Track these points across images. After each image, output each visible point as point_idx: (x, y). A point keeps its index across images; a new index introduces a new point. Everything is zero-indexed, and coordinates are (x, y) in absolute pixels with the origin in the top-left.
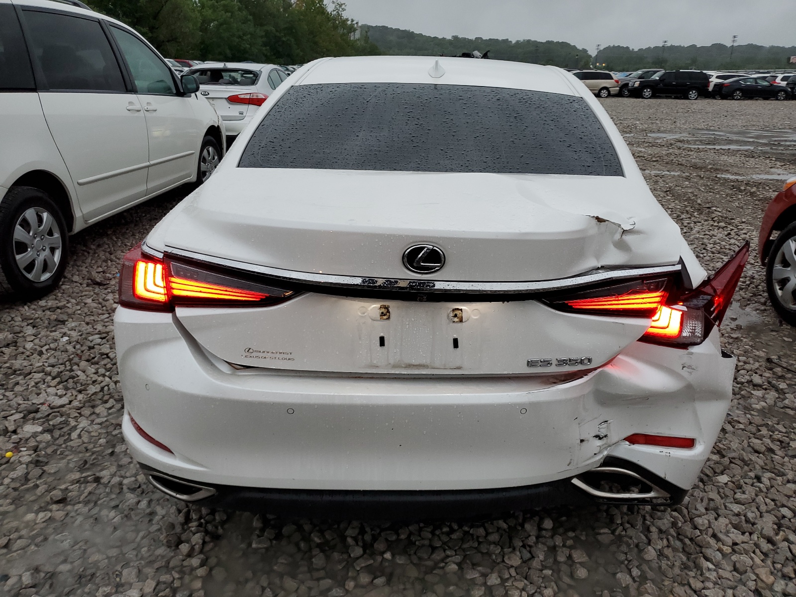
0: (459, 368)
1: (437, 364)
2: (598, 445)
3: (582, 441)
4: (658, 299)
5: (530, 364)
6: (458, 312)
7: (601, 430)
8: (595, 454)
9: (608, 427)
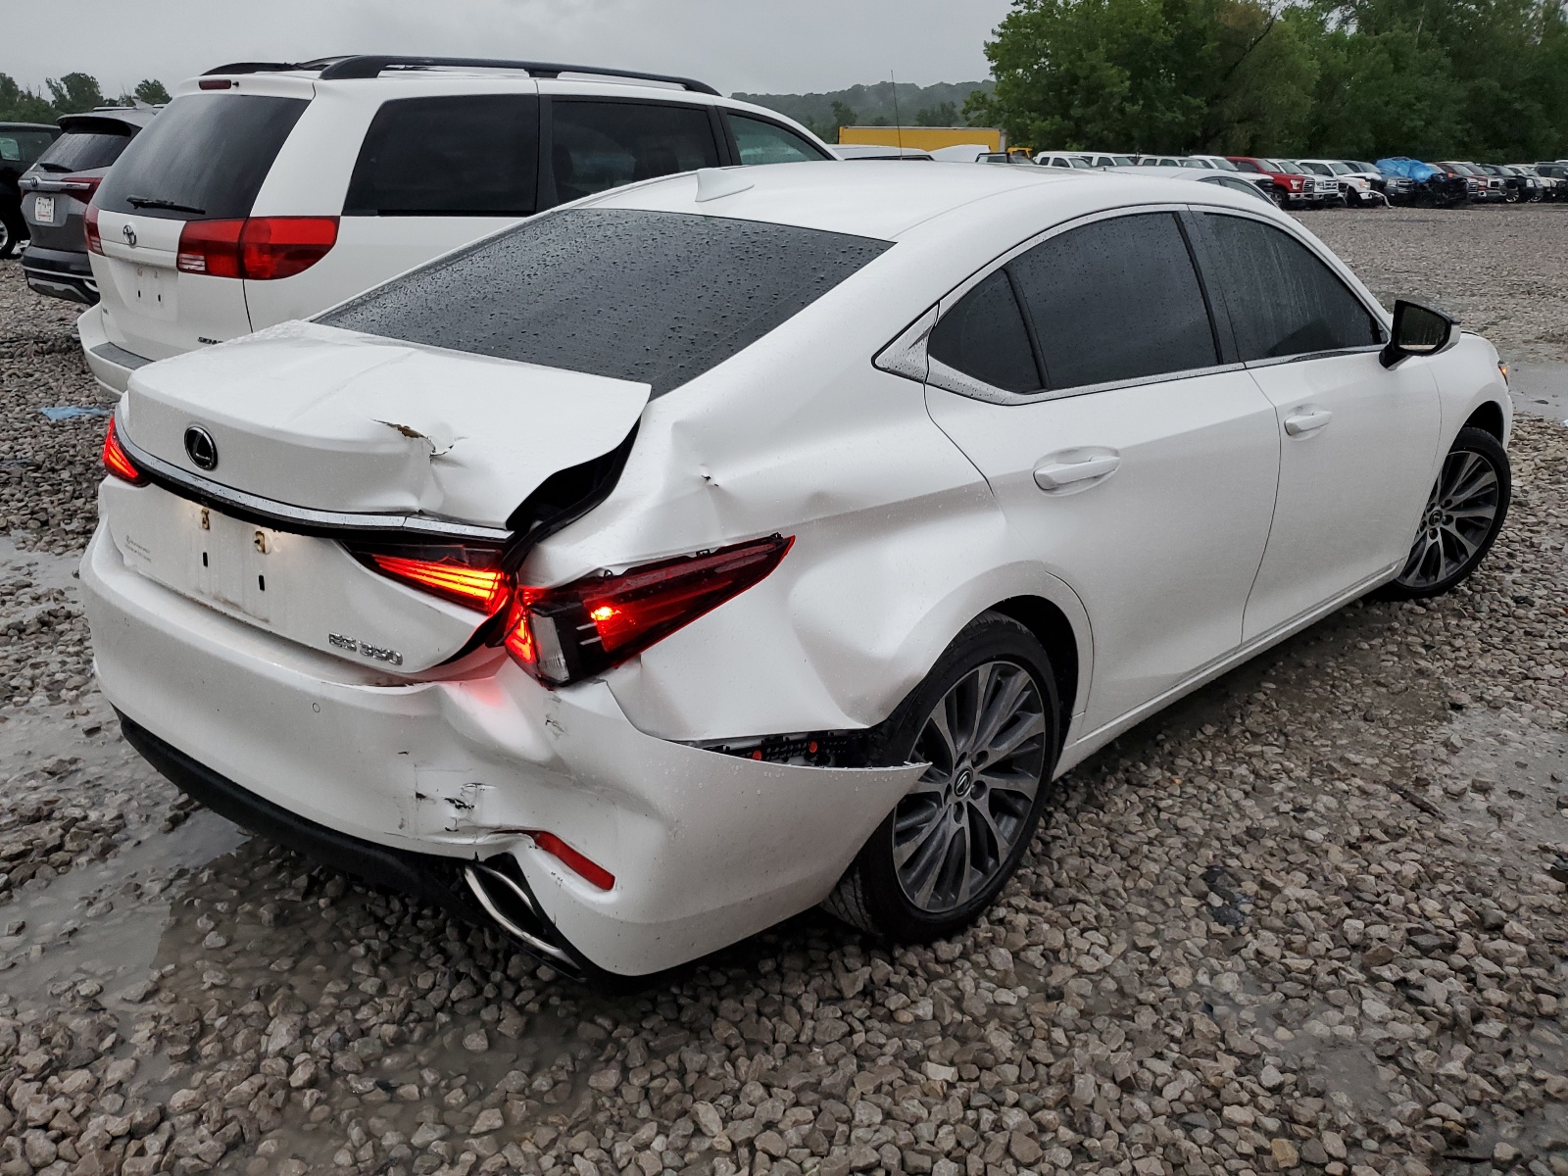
0: (266, 621)
1: (248, 608)
2: (454, 815)
3: (420, 796)
4: (489, 585)
5: (333, 639)
6: (260, 537)
7: (466, 794)
8: (448, 830)
9: (476, 795)
